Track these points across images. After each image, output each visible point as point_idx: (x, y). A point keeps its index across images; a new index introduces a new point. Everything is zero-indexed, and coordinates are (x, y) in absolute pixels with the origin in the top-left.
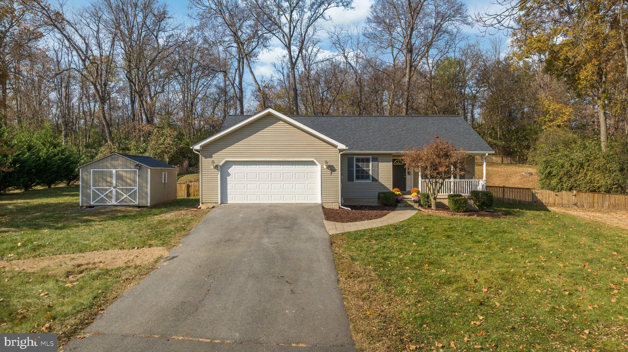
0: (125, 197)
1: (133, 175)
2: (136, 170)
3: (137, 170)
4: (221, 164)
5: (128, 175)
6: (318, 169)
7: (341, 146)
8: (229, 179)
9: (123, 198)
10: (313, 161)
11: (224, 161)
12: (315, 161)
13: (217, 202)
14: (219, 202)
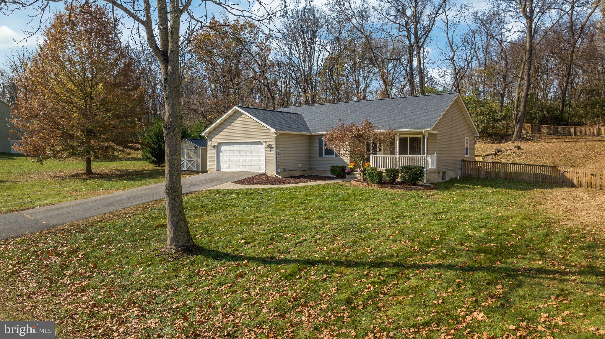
3: (195, 149)
4: (216, 145)
5: (191, 152)
6: (263, 147)
7: (273, 130)
9: (189, 166)
10: (260, 142)
11: (218, 142)
12: (262, 142)
14: (216, 170)
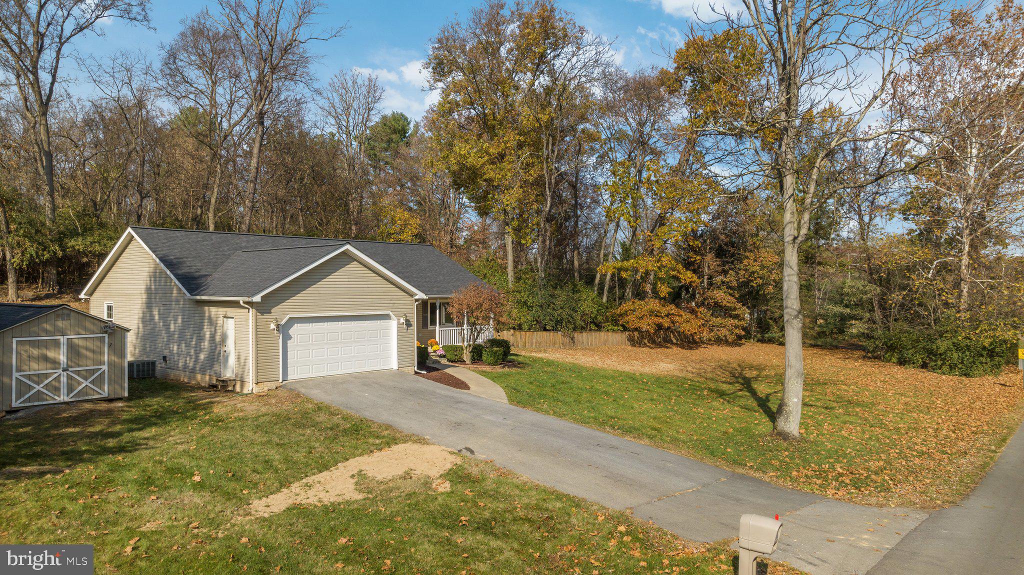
0: (84, 385)
1: (98, 343)
2: (104, 335)
3: (106, 336)
4: (283, 323)
5: (89, 344)
6: (393, 324)
7: (421, 295)
8: (289, 343)
9: (80, 388)
10: (388, 315)
11: (288, 317)
12: (391, 314)
13: (277, 379)
14: (281, 380)
